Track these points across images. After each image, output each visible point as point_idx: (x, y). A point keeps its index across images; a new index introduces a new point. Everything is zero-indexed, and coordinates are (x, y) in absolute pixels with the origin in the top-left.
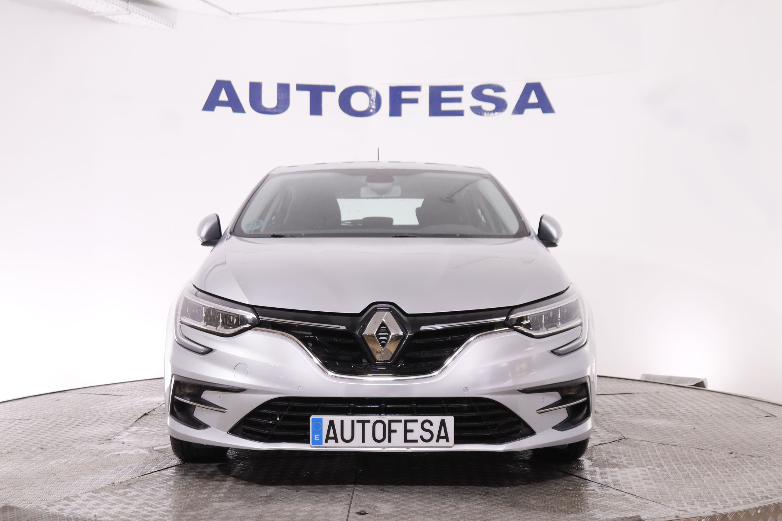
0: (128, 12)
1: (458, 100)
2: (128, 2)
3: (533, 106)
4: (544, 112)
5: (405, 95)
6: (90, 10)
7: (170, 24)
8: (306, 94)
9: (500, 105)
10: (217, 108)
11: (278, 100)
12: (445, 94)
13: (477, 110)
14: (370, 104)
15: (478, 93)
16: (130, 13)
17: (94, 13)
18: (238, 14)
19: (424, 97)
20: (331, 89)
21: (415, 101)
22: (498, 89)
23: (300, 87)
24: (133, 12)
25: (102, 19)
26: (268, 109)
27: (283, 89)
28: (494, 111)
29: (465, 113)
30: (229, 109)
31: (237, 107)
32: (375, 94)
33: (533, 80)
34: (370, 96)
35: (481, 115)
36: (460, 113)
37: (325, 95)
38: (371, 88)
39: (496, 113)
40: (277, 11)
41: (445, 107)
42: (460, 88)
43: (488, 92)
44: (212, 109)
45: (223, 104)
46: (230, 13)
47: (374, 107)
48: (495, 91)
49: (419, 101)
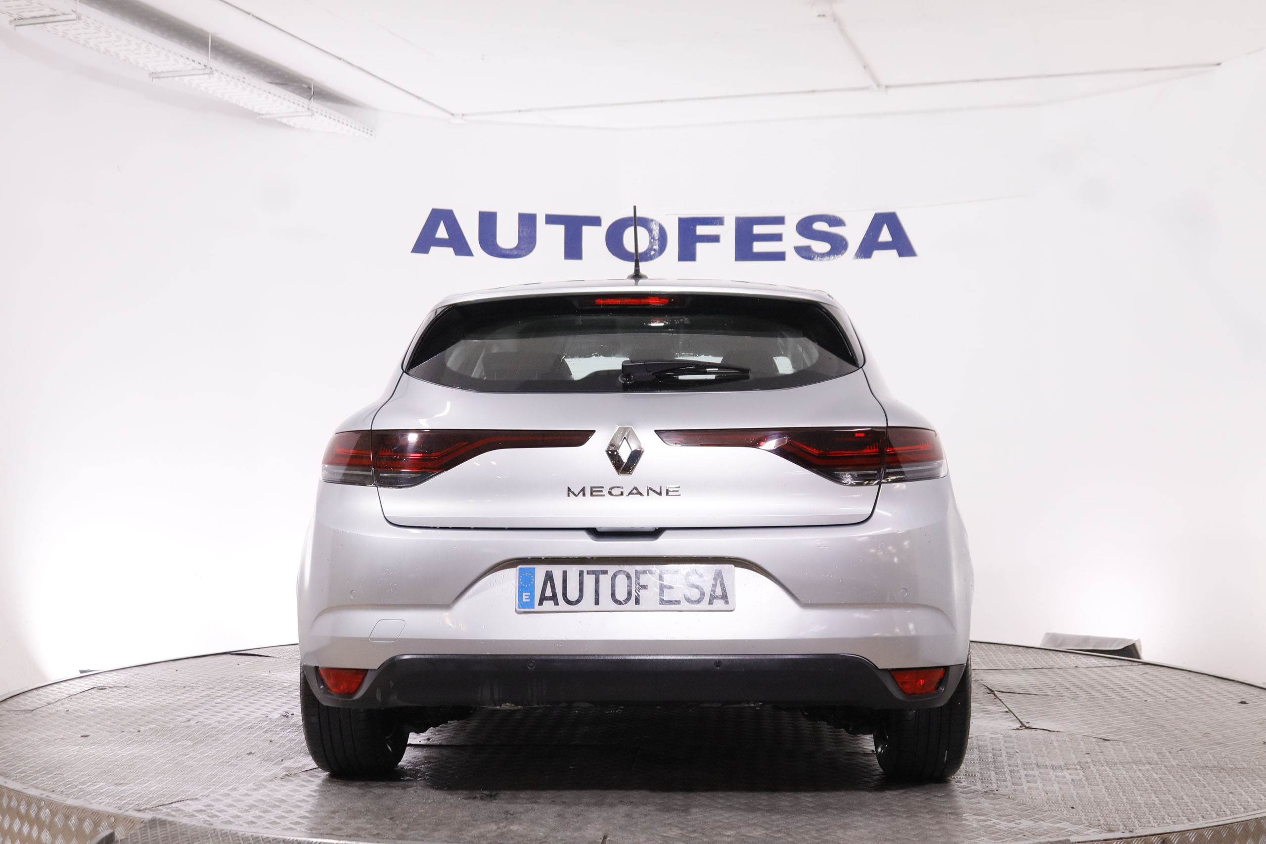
0: (310, 113)
1: (778, 237)
2: (310, 99)
3: (885, 246)
4: (901, 254)
5: (701, 230)
6: (256, 110)
7: (368, 130)
8: (560, 229)
9: (838, 245)
10: (434, 250)
11: (520, 238)
12: (758, 229)
13: (805, 253)
14: (651, 243)
15: (805, 227)
16: (313, 114)
17: (262, 114)
18: (463, 115)
19: (728, 233)
20: (595, 221)
21: (715, 239)
22: (835, 221)
23: (551, 219)
24: (317, 112)
25: (273, 123)
26: (504, 250)
27: (527, 222)
28: (829, 254)
29: (787, 256)
30: (450, 250)
31: (461, 247)
32: (658, 228)
33: (885, 208)
34: (650, 231)
35: (810, 258)
36: (780, 256)
37: (587, 230)
38: (652, 220)
39: (832, 257)
40: (520, 111)
41: (759, 247)
42: (780, 220)
43: (820, 226)
44: (426, 251)
45: (441, 243)
46: (453, 115)
47: (656, 247)
48: (830, 225)
49: (721, 239)
